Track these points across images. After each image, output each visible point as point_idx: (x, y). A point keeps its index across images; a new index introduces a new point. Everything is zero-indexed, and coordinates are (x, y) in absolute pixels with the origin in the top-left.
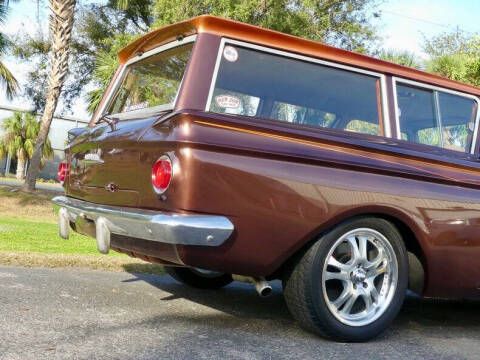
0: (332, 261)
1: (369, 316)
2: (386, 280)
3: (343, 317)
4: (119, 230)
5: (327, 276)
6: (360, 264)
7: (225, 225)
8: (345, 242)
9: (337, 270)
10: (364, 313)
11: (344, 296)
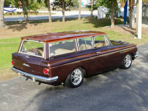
0: (72, 76)
1: (79, 82)
2: (80, 75)
3: (75, 84)
4: (36, 79)
5: (72, 78)
6: (76, 74)
7: (57, 77)
8: (74, 72)
9: (73, 77)
10: (78, 82)
11: (75, 81)
